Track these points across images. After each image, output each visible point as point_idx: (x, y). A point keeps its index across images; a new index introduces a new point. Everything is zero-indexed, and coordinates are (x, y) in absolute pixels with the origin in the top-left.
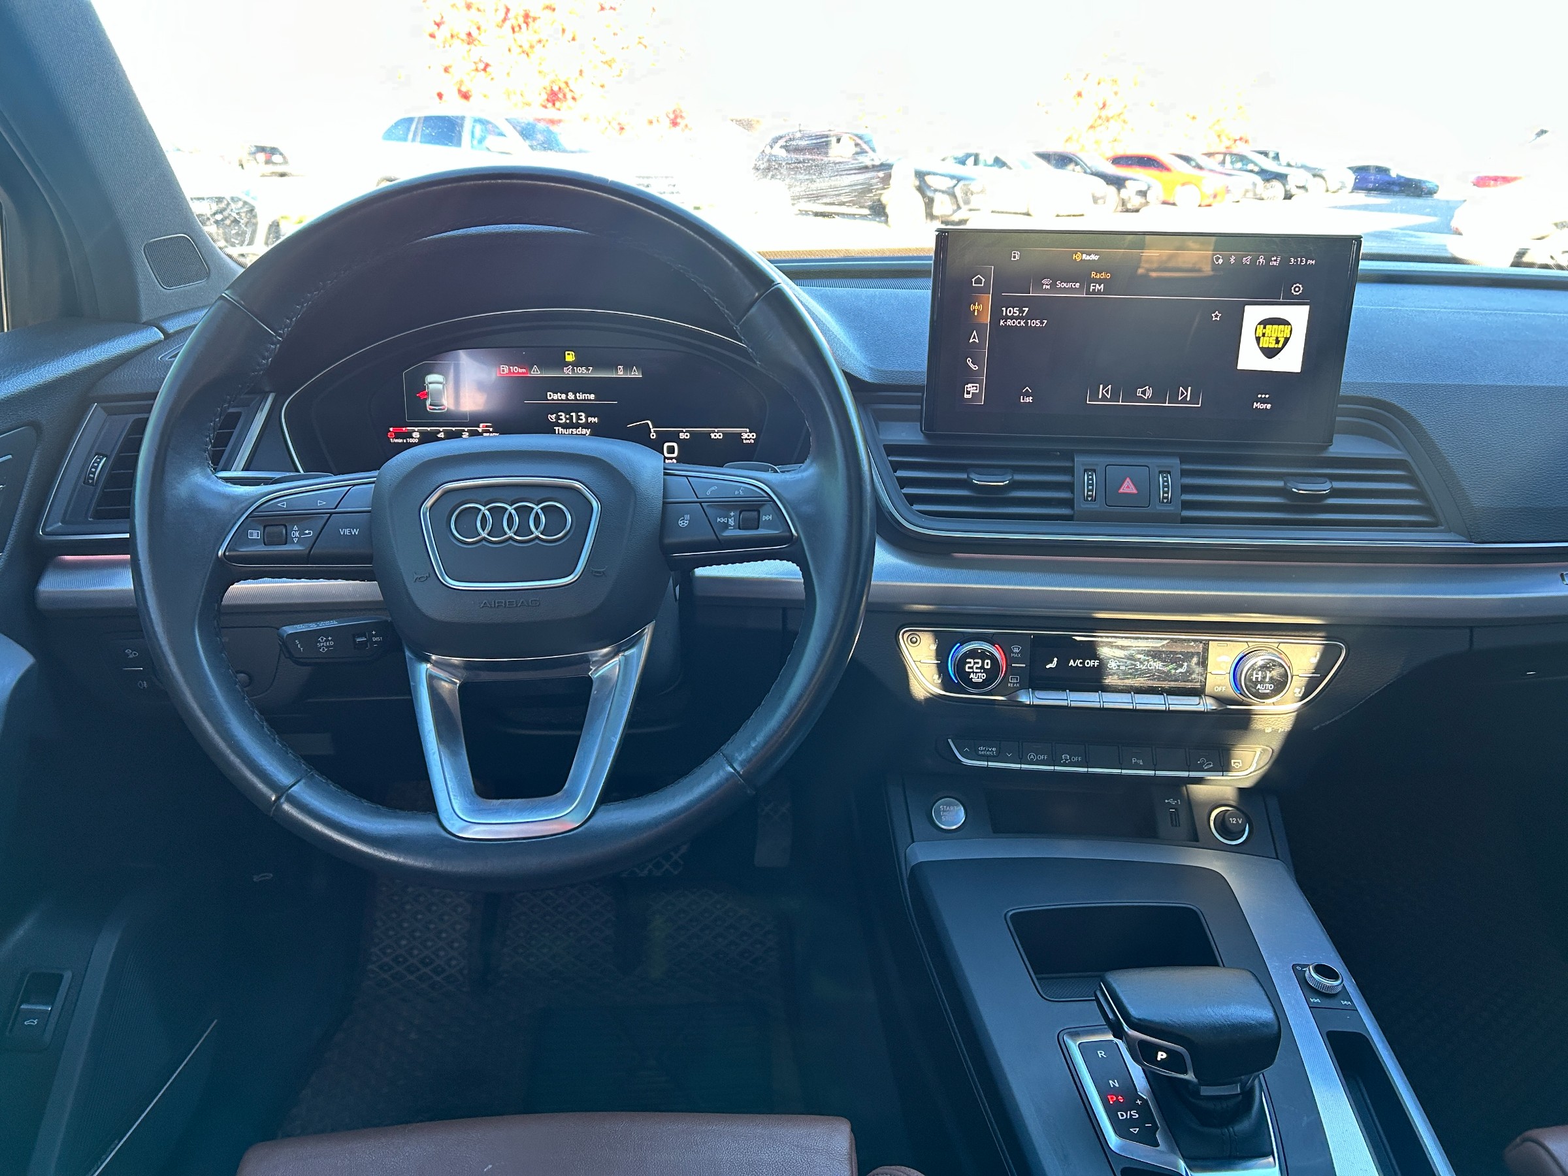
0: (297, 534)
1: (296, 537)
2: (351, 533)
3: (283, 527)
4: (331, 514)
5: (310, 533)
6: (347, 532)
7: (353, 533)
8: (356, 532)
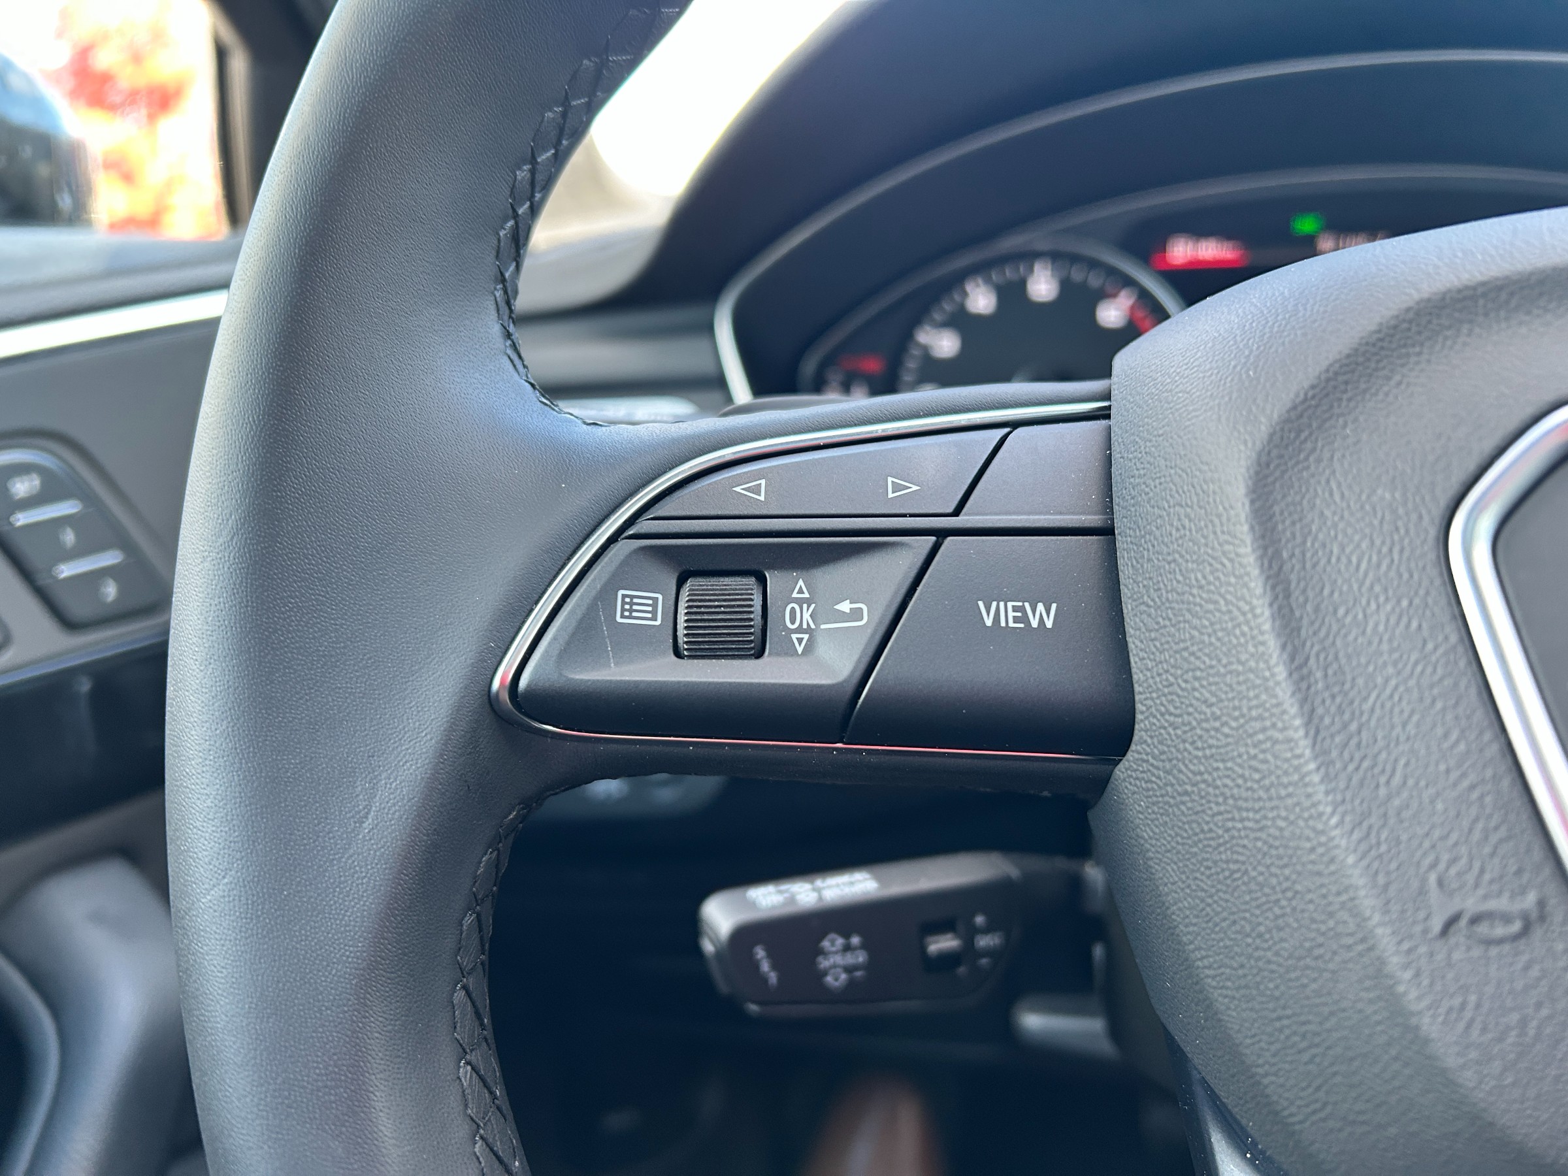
0: (806, 616)
1: (799, 630)
2: (1024, 619)
3: (751, 581)
4: (942, 534)
5: (856, 614)
6: (1008, 614)
7: (1035, 623)
8: (1043, 616)
